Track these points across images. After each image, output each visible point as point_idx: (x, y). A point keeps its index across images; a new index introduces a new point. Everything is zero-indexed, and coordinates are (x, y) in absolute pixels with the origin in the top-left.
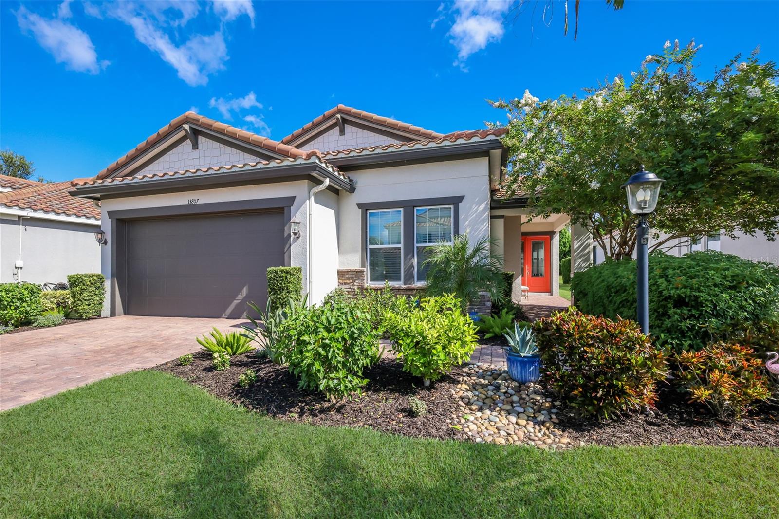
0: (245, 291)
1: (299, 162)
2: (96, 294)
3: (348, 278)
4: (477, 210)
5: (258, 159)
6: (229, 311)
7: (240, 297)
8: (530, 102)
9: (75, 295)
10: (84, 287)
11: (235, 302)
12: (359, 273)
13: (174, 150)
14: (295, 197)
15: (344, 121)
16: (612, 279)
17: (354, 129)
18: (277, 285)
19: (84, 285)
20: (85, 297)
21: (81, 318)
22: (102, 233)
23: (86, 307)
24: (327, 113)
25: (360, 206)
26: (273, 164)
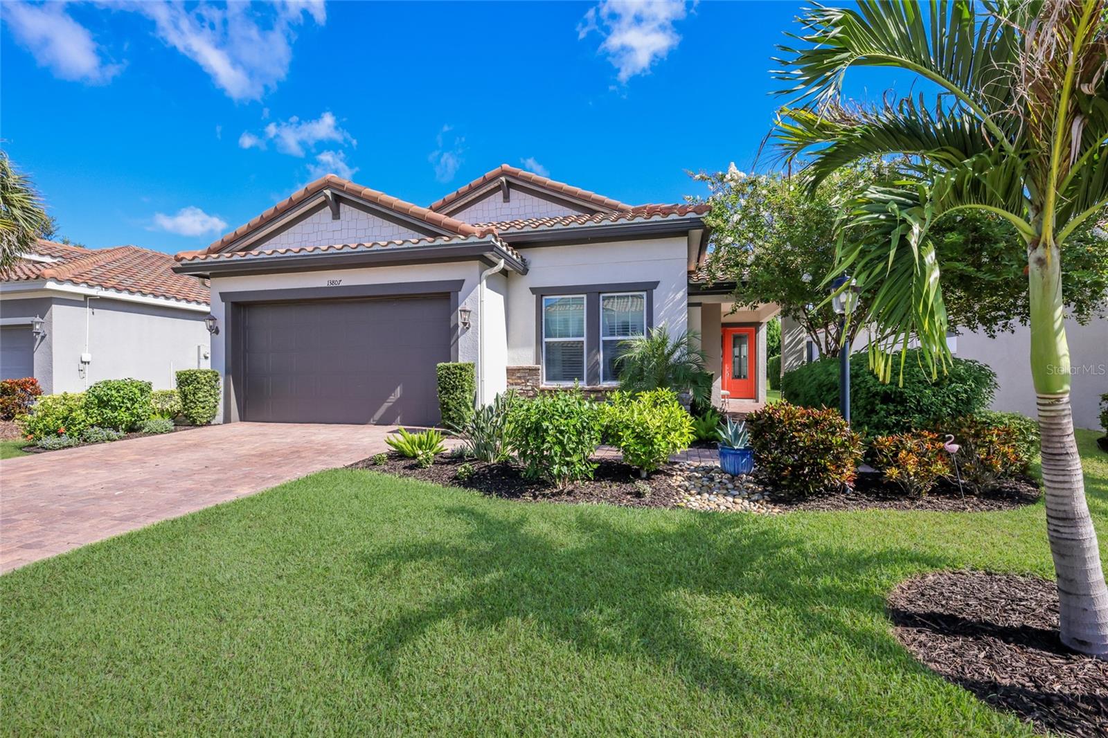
0: (398, 391)
1: (471, 240)
2: (211, 395)
3: (520, 378)
4: (674, 298)
5: (422, 236)
6: (377, 416)
7: (392, 398)
8: (736, 178)
9: (186, 396)
10: (199, 386)
11: (386, 405)
12: (533, 371)
13: (309, 220)
14: (464, 280)
15: (510, 185)
16: (823, 377)
17: (522, 195)
18: (450, 383)
19: (198, 383)
20: (199, 397)
21: (194, 424)
22: (213, 319)
23: (201, 410)
24: (489, 174)
25: (533, 290)
26: (439, 242)
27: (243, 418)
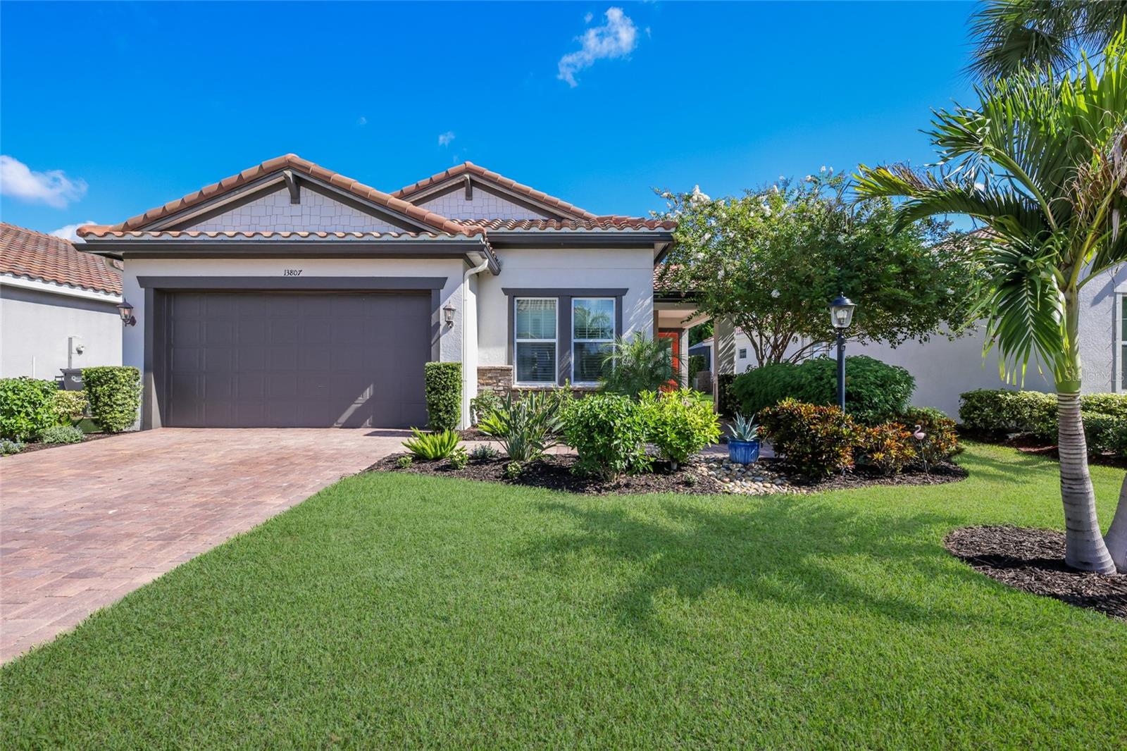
0: (368, 393)
1: (458, 238)
2: (130, 397)
3: (491, 378)
4: (642, 305)
5: (402, 231)
6: (343, 419)
7: (361, 400)
8: (702, 200)
9: (97, 398)
10: (117, 386)
11: (354, 407)
12: (505, 372)
14: (446, 278)
15: (473, 183)
17: (485, 194)
18: (440, 383)
19: (116, 382)
20: (117, 400)
21: (108, 431)
23: (118, 415)
24: (452, 170)
25: (506, 291)
26: (423, 237)
27: (166, 424)
